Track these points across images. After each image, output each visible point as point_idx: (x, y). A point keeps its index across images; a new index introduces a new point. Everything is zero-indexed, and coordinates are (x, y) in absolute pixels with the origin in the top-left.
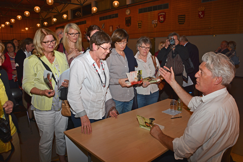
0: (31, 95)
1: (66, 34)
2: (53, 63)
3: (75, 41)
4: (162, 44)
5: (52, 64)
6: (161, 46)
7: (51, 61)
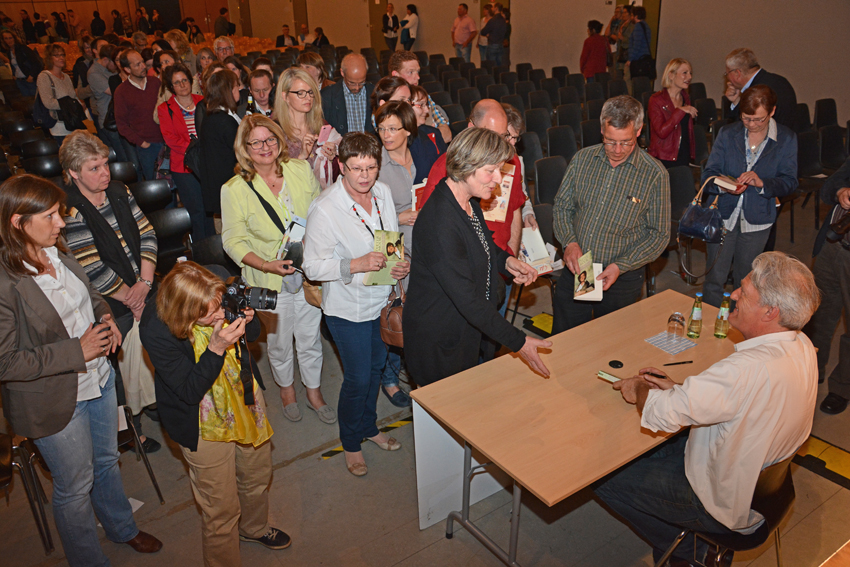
0: (242, 265)
1: (284, 94)
2: (280, 194)
3: (306, 109)
4: (673, 66)
5: (278, 196)
6: (672, 72)
7: (275, 188)
